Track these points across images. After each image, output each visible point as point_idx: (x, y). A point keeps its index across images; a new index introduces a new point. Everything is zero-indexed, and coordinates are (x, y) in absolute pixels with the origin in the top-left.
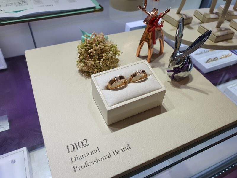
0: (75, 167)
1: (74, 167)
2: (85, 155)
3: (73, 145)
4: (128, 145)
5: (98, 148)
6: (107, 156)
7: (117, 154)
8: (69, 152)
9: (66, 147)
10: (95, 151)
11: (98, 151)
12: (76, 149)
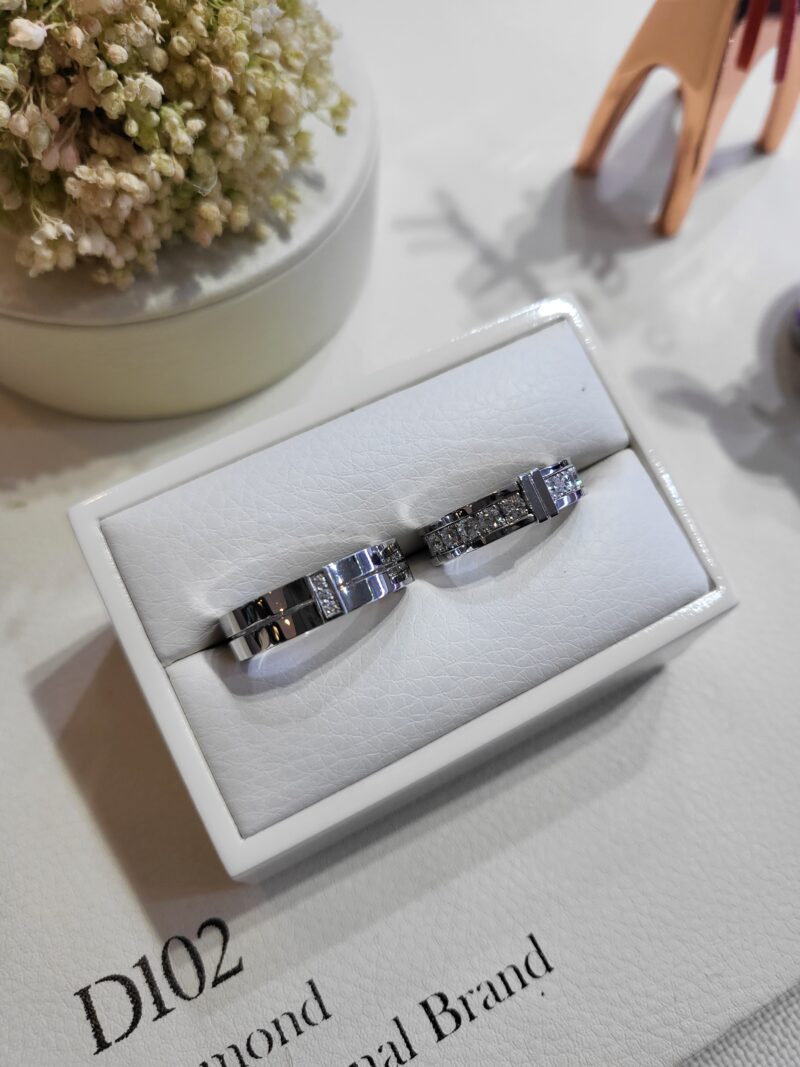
2: (220, 1057)
3: (123, 981)
4: (532, 938)
5: (314, 989)
6: (388, 1052)
7: (458, 1020)
8: (102, 1045)
9: (78, 1000)
10: (291, 1016)
11: (314, 1012)
12: (149, 1009)
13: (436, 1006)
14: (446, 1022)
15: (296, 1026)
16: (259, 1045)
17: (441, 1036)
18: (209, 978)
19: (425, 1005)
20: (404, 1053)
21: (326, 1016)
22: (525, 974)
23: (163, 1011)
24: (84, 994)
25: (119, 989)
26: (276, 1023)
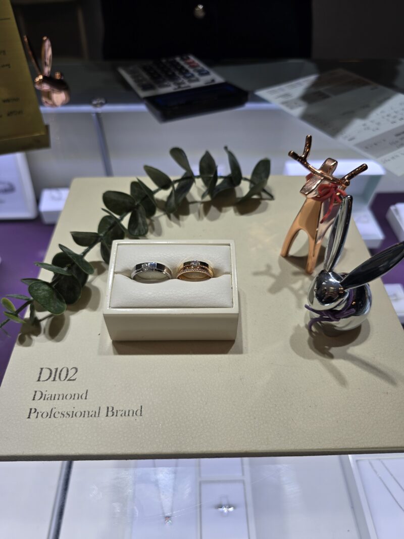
0: (33, 411)
1: (31, 409)
2: (59, 395)
3: (51, 370)
4: (141, 406)
5: (87, 392)
6: (94, 413)
7: (113, 415)
8: (39, 380)
9: (40, 370)
10: (79, 395)
11: (84, 397)
12: (52, 378)
13: (110, 409)
14: (110, 414)
15: (78, 397)
16: (68, 397)
17: (107, 416)
18: (67, 379)
19: (108, 408)
20: (97, 415)
21: (86, 399)
22: (135, 413)
23: (54, 380)
24: (42, 369)
25: (49, 372)
26: (75, 395)
